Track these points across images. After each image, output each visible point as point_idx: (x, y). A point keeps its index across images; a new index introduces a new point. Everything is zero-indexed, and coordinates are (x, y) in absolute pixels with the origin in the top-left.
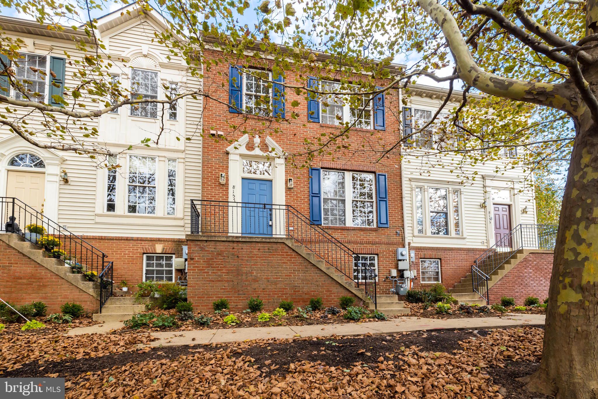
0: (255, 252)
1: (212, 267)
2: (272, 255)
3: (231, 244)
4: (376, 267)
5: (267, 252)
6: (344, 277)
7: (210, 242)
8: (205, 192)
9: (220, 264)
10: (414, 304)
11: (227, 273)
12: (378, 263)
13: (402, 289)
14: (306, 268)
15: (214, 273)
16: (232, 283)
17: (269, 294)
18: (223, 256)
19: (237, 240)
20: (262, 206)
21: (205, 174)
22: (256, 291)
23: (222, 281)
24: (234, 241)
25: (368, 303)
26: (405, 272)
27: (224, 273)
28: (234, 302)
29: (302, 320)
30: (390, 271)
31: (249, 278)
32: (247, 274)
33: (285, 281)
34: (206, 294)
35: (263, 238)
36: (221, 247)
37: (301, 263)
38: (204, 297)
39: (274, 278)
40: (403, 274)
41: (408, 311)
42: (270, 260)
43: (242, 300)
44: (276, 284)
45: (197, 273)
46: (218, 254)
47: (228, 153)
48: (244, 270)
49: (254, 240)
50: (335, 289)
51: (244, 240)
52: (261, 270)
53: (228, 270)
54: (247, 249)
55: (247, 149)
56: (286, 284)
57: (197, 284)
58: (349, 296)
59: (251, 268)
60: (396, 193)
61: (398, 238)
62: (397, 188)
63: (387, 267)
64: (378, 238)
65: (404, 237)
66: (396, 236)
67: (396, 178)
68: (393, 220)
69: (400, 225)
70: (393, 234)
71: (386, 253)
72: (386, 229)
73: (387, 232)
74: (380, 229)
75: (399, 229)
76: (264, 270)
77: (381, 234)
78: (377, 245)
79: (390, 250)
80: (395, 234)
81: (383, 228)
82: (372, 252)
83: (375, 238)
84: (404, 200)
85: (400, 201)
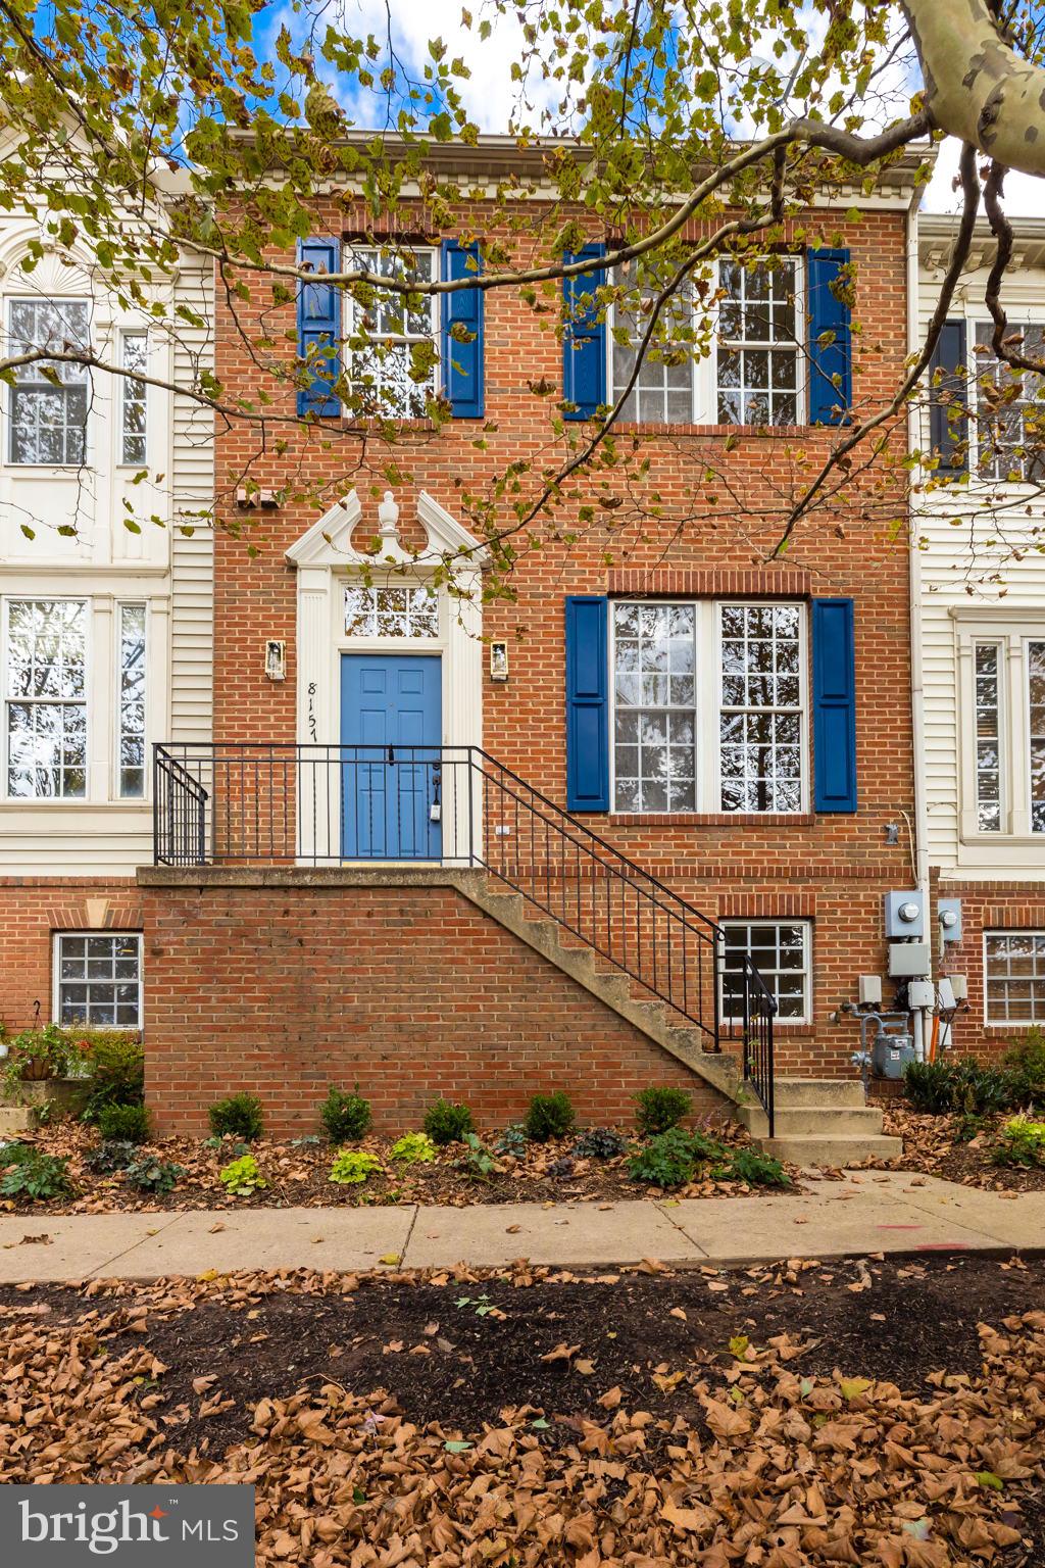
0: (358, 923)
1: (220, 981)
2: (412, 933)
3: (278, 898)
4: (807, 968)
5: (395, 923)
6: (663, 1014)
7: (213, 893)
8: (224, 711)
9: (242, 970)
10: (926, 1120)
11: (268, 1000)
12: (814, 953)
13: (895, 1055)
14: (530, 979)
15: (224, 1000)
16: (281, 1036)
17: (403, 1077)
18: (252, 942)
19: (296, 881)
20: (380, 755)
21: (224, 648)
22: (359, 1066)
23: (250, 1029)
24: (289, 887)
25: (747, 1111)
26: (913, 986)
27: (257, 1000)
28: (290, 1105)
29: (476, 1181)
30: (856, 983)
31: (339, 1017)
32: (330, 1002)
33: (458, 1027)
34: (203, 1076)
35: (381, 872)
36: (247, 907)
37: (511, 961)
38: (194, 1086)
39: (419, 1018)
40: (905, 995)
41: (894, 1150)
42: (407, 951)
43: (315, 1096)
44: (426, 1039)
45: (171, 1000)
46: (240, 935)
47: (293, 568)
48: (323, 988)
49: (353, 881)
50: (631, 1059)
51: (319, 881)
52: (375, 989)
53: (270, 989)
54: (330, 914)
55: (355, 547)
56: (459, 1038)
57: (172, 1039)
58: (679, 1084)
59: (342, 980)
60: (887, 675)
61: (893, 854)
62: (891, 652)
63: (845, 968)
64: (816, 854)
65: (915, 846)
66: (885, 845)
67: (889, 613)
68: (874, 783)
69: (900, 802)
70: (872, 838)
71: (843, 913)
72: (845, 818)
73: (848, 831)
74: (824, 819)
75: (897, 814)
76: (386, 989)
77: (827, 838)
78: (811, 883)
79: (862, 899)
80: (879, 838)
81: (835, 813)
82: (789, 910)
83: (803, 854)
84: (917, 698)
85: (902, 705)
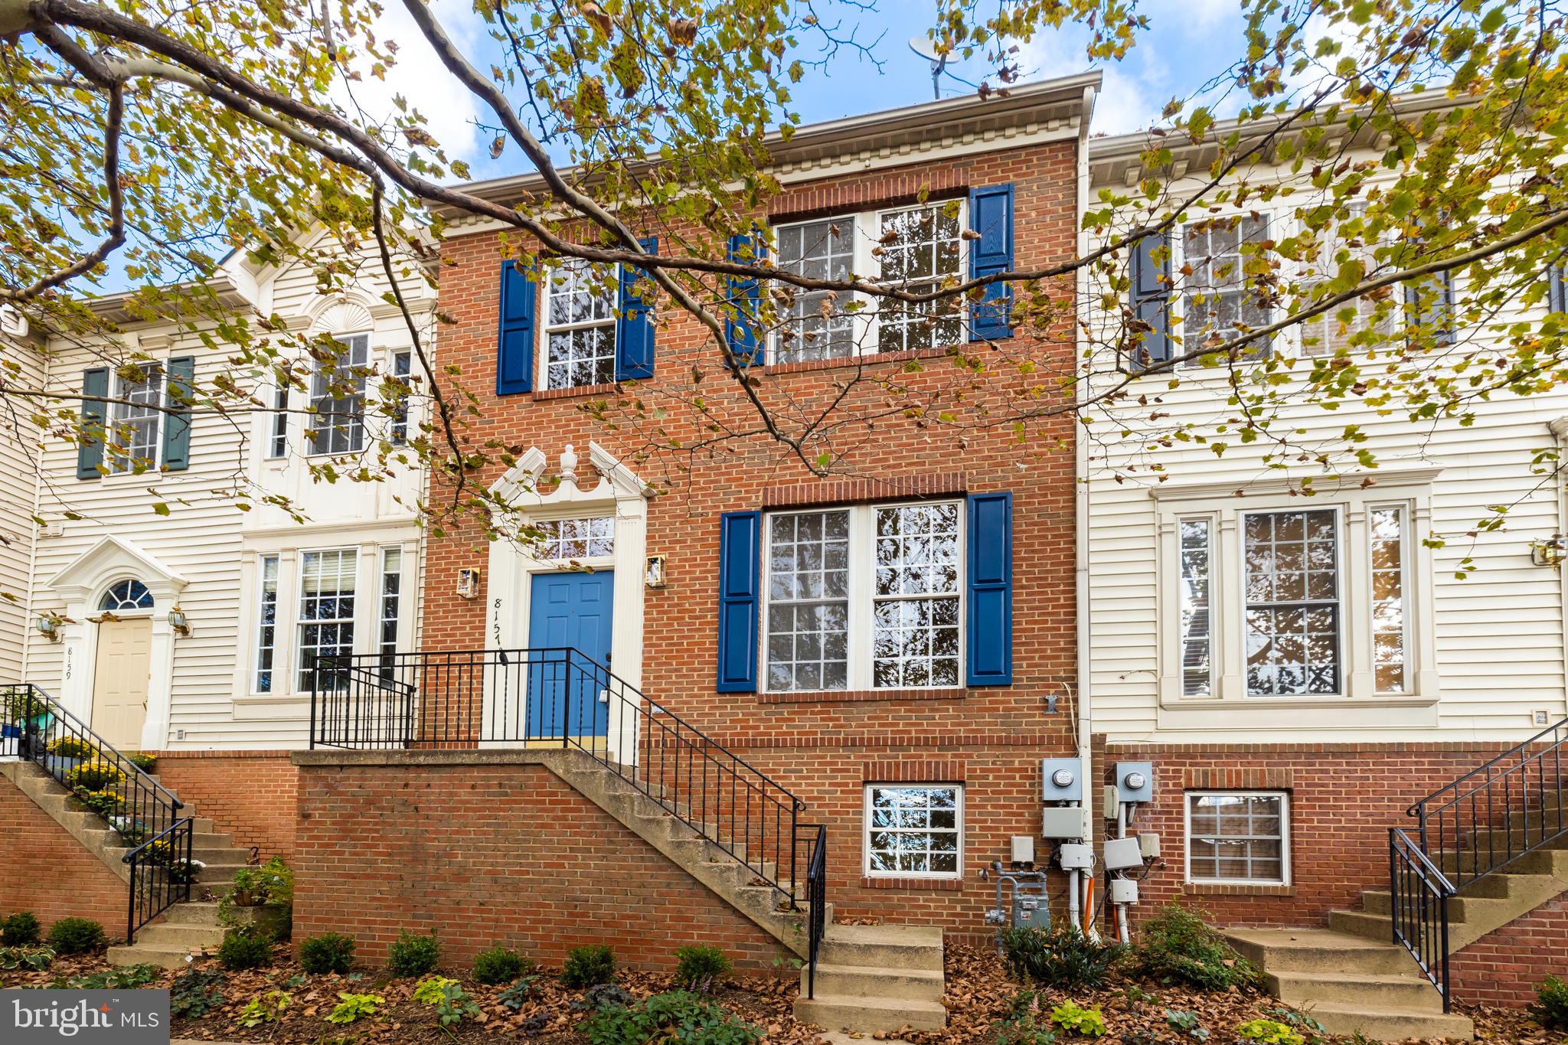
0: (462, 794)
1: (352, 839)
2: (509, 801)
3: (400, 773)
4: (958, 827)
5: (494, 793)
7: (351, 770)
9: (370, 830)
11: (389, 855)
12: (966, 813)
14: (610, 842)
15: (355, 853)
16: (398, 884)
18: (379, 809)
22: (460, 910)
26: (1066, 847)
27: (380, 854)
30: (1009, 843)
31: (445, 870)
32: (438, 857)
33: (546, 881)
39: (511, 872)
40: (1060, 856)
42: (504, 818)
44: (516, 890)
46: (369, 803)
48: (433, 846)
52: (476, 848)
53: (391, 847)
54: (439, 788)
56: (546, 890)
59: (449, 840)
60: (1049, 558)
61: (1053, 723)
62: (1054, 536)
63: (997, 829)
64: (967, 724)
65: (1076, 715)
66: (1043, 715)
67: (1052, 502)
68: (1033, 658)
69: (1062, 674)
70: (1029, 708)
71: (995, 778)
72: (1000, 691)
73: (1002, 702)
74: (977, 692)
75: (1058, 686)
76: (485, 848)
77: (979, 710)
78: (961, 751)
79: (1016, 764)
80: (1038, 708)
81: (989, 686)
82: (937, 775)
83: (953, 724)
84: (1081, 578)
85: (1066, 585)
